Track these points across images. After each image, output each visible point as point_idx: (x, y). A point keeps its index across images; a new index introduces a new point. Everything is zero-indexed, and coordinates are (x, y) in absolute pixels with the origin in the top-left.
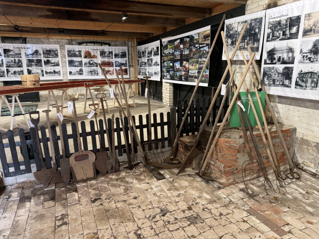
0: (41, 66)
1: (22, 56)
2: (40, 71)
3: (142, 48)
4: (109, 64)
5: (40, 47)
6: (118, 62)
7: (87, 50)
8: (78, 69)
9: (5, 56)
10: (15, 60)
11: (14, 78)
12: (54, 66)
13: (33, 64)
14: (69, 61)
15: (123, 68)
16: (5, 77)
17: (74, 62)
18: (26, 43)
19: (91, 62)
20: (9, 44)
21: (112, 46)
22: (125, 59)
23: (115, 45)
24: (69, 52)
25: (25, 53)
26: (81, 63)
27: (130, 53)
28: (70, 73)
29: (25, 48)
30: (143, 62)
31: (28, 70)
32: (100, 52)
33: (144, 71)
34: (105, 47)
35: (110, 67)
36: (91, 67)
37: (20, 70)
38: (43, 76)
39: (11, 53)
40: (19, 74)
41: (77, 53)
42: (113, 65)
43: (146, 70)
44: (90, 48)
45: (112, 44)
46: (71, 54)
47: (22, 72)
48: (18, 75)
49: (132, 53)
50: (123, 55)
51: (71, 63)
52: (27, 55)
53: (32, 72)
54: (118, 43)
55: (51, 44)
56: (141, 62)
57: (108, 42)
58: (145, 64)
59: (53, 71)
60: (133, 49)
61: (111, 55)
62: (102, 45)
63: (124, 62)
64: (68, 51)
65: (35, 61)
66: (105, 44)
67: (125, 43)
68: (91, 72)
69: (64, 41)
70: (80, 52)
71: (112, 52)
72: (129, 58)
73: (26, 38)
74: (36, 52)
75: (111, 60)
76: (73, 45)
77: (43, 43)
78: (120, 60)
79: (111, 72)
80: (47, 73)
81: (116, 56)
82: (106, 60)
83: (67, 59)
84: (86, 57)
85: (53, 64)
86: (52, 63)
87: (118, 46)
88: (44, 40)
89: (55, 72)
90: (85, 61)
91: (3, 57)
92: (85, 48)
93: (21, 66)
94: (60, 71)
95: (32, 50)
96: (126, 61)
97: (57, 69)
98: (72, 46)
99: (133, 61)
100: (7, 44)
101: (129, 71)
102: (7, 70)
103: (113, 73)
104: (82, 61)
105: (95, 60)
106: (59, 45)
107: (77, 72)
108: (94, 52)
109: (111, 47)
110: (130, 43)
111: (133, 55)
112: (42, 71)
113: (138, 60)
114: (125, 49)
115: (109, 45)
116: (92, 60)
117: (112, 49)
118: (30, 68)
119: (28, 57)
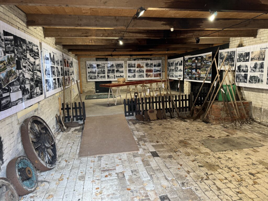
0: (114, 73)
1: (105, 68)
2: (113, 76)
3: (171, 61)
4: (151, 71)
5: (114, 63)
6: (156, 70)
7: (139, 63)
8: (133, 74)
9: (97, 68)
10: (102, 70)
11: (101, 80)
12: (121, 73)
13: (110, 72)
14: (128, 70)
15: (159, 73)
16: (96, 79)
17: (131, 70)
18: (107, 61)
19: (140, 70)
20: (100, 62)
21: (153, 60)
22: (160, 67)
23: (154, 60)
24: (129, 64)
25: (107, 66)
26: (135, 71)
27: (163, 64)
28: (129, 76)
29: (107, 64)
30: (171, 69)
31: (108, 75)
32: (146, 64)
33: (172, 75)
34: (149, 61)
35: (151, 72)
36: (140, 73)
37: (104, 75)
38: (115, 78)
39: (100, 66)
40: (103, 78)
41: (133, 65)
42: (153, 71)
43: (173, 74)
44: (140, 62)
45: (153, 59)
46: (130, 66)
47: (104, 77)
48: (102, 78)
49: (164, 63)
50: (159, 65)
51: (130, 71)
52: (108, 67)
53: (110, 76)
54: (156, 58)
55: (120, 61)
56: (170, 70)
57: (150, 58)
58: (173, 70)
59: (120, 76)
60: (165, 61)
61: (151, 65)
62: (146, 60)
63: (159, 69)
64: (128, 64)
65: (111, 71)
66: (149, 59)
67: (160, 58)
68: (140, 76)
69: (126, 58)
70: (135, 64)
71: (152, 64)
72: (162, 67)
73: (107, 58)
74: (112, 65)
75: (151, 68)
76: (131, 60)
77: (116, 60)
78: (157, 68)
79: (151, 76)
80: (117, 77)
81: (155, 66)
82: (149, 68)
83: (128, 69)
84: (137, 67)
85: (120, 72)
86: (120, 71)
87: (156, 60)
88: (116, 59)
89: (121, 76)
90: (137, 69)
91: (96, 69)
92: (138, 62)
93: (104, 73)
94: (123, 76)
95: (110, 64)
96: (160, 69)
97: (122, 74)
98: (131, 61)
99: (164, 68)
100: (98, 62)
101: (162, 74)
102: (98, 75)
103: (152, 76)
104: (135, 70)
105: (143, 69)
106: (124, 61)
107: (133, 76)
108: (142, 64)
109: (152, 61)
110: (163, 58)
111: (165, 65)
112: (115, 76)
113: (168, 68)
114: (160, 61)
115: (151, 60)
116: (141, 69)
117: (152, 62)
118: (108, 74)
119: (108, 68)
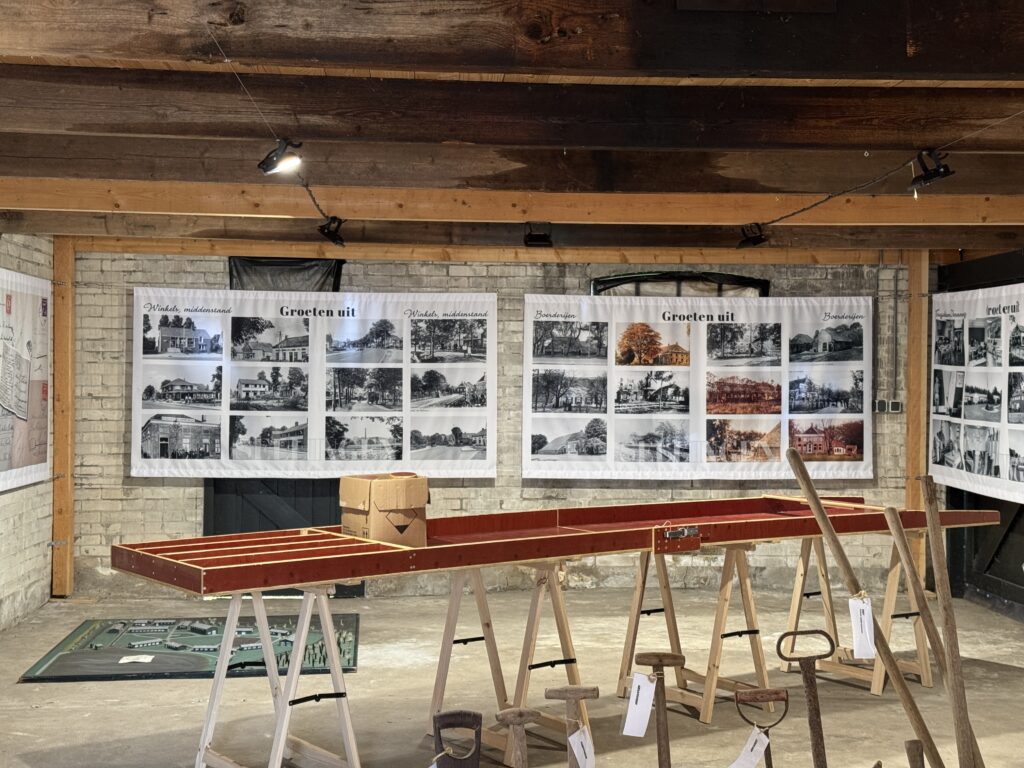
0: (396, 403)
1: (312, 351)
2: (384, 432)
3: (972, 305)
4: (757, 397)
5: (402, 308)
6: (811, 387)
7: (639, 319)
8: (581, 421)
9: (234, 354)
10: (276, 372)
11: (259, 463)
12: (459, 404)
13: (359, 391)
14: (536, 379)
15: (840, 418)
16: (218, 456)
17: (565, 386)
18: (336, 288)
19: (656, 385)
20: (261, 294)
21: (781, 294)
22: (853, 366)
23: (799, 290)
24: (543, 328)
25: (329, 338)
26: (598, 388)
27: (886, 332)
28: (538, 444)
29: (330, 313)
30: (971, 390)
31: (331, 423)
32: (711, 328)
33: (978, 447)
34: (741, 302)
35: (759, 411)
36: (651, 410)
37: (290, 425)
38: (398, 456)
39: (265, 337)
40: (286, 445)
41: (584, 336)
42: (778, 401)
43: (995, 436)
44: (654, 308)
45: (780, 281)
46: (553, 341)
47: (297, 438)
48: (277, 451)
49: (895, 330)
50: (845, 345)
51: (549, 390)
52: (334, 348)
53: (347, 435)
54: (815, 277)
55: (458, 288)
56: (959, 392)
57: (756, 275)
58: (991, 399)
59: (448, 432)
60: (903, 307)
61: (768, 344)
62: (720, 292)
63: (847, 386)
64: (537, 324)
65: (369, 380)
66: (742, 282)
67: (858, 274)
68: (649, 438)
69: (521, 271)
70: (599, 328)
71: (777, 328)
72: (876, 362)
73: (341, 262)
74: (382, 332)
75: (767, 374)
76: (564, 291)
77: (417, 285)
78: (819, 373)
79: (763, 443)
80: (417, 440)
81: (801, 349)
82: (741, 371)
83: (532, 367)
84: (627, 358)
85: (455, 397)
86: (449, 391)
87: (816, 292)
88: (424, 270)
89: (459, 438)
90: (621, 376)
91: (224, 359)
92: (631, 310)
93: (297, 405)
94: (483, 433)
95: (363, 322)
96: (858, 379)
97: (470, 420)
98: (561, 298)
99: (901, 377)
100: (250, 295)
101: (875, 435)
102: (234, 420)
103: (775, 450)
104: (603, 382)
105: (678, 375)
106: (494, 296)
107: (574, 437)
108: (674, 331)
109: (770, 301)
110: (887, 275)
111: (903, 341)
112: (397, 431)
113: (938, 373)
114: (857, 308)
115: (764, 288)
116: (659, 375)
117: (778, 310)
118: (339, 415)
119: (338, 359)
